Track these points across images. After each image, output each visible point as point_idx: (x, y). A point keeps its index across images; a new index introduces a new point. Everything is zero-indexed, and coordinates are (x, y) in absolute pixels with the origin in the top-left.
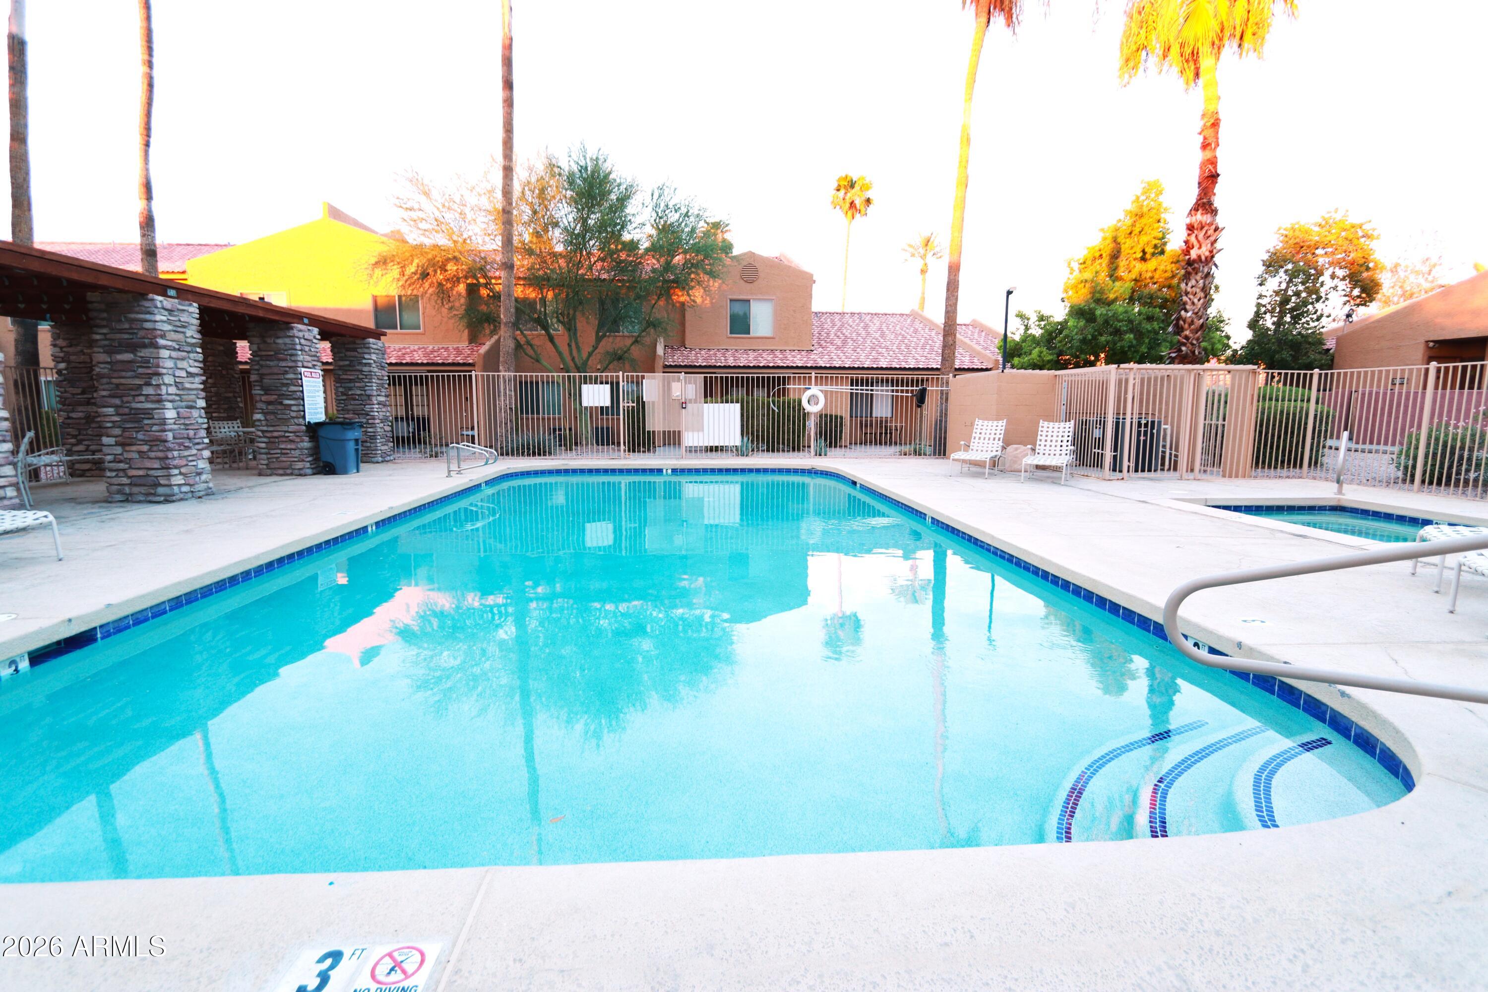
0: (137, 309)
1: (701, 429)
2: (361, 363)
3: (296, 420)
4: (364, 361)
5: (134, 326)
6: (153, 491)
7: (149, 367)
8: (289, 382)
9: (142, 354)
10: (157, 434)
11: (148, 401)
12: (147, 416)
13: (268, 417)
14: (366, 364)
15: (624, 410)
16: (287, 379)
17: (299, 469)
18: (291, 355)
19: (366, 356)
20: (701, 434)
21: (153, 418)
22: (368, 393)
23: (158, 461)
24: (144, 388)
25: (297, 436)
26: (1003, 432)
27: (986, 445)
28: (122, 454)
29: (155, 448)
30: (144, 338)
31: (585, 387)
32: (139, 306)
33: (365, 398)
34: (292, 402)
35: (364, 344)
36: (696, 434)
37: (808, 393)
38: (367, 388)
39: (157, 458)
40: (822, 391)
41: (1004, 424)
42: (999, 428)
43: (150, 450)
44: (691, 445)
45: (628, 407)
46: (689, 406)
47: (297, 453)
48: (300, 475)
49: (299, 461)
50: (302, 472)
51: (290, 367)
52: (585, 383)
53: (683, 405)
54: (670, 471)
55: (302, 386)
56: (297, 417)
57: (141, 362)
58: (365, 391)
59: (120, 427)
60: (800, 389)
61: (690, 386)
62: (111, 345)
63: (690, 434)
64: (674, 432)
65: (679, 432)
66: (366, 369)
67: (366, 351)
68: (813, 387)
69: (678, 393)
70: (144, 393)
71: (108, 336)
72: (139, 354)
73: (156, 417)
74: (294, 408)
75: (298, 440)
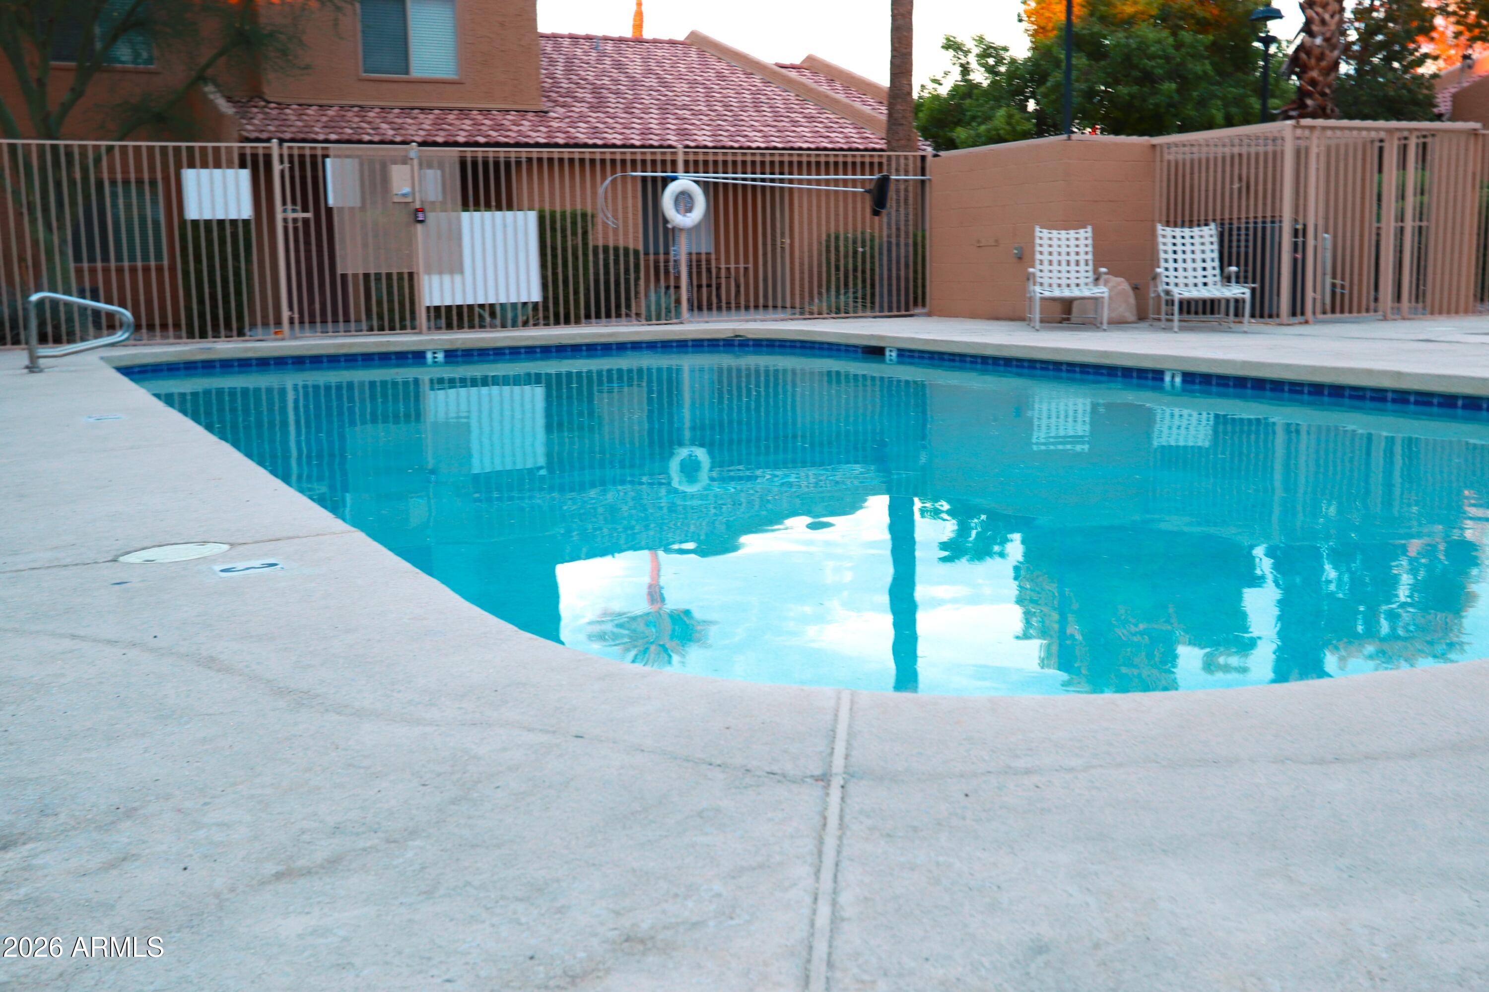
1: (455, 267)
15: (286, 229)
20: (458, 278)
26: (1090, 249)
27: (1073, 275)
31: (190, 176)
36: (447, 278)
37: (672, 189)
40: (696, 182)
41: (1090, 234)
42: (1082, 242)
44: (437, 303)
45: (295, 220)
46: (431, 217)
52: (191, 165)
53: (417, 215)
54: (440, 356)
60: (654, 179)
61: (430, 172)
63: (435, 279)
64: (400, 275)
65: (411, 275)
68: (680, 174)
69: (407, 190)
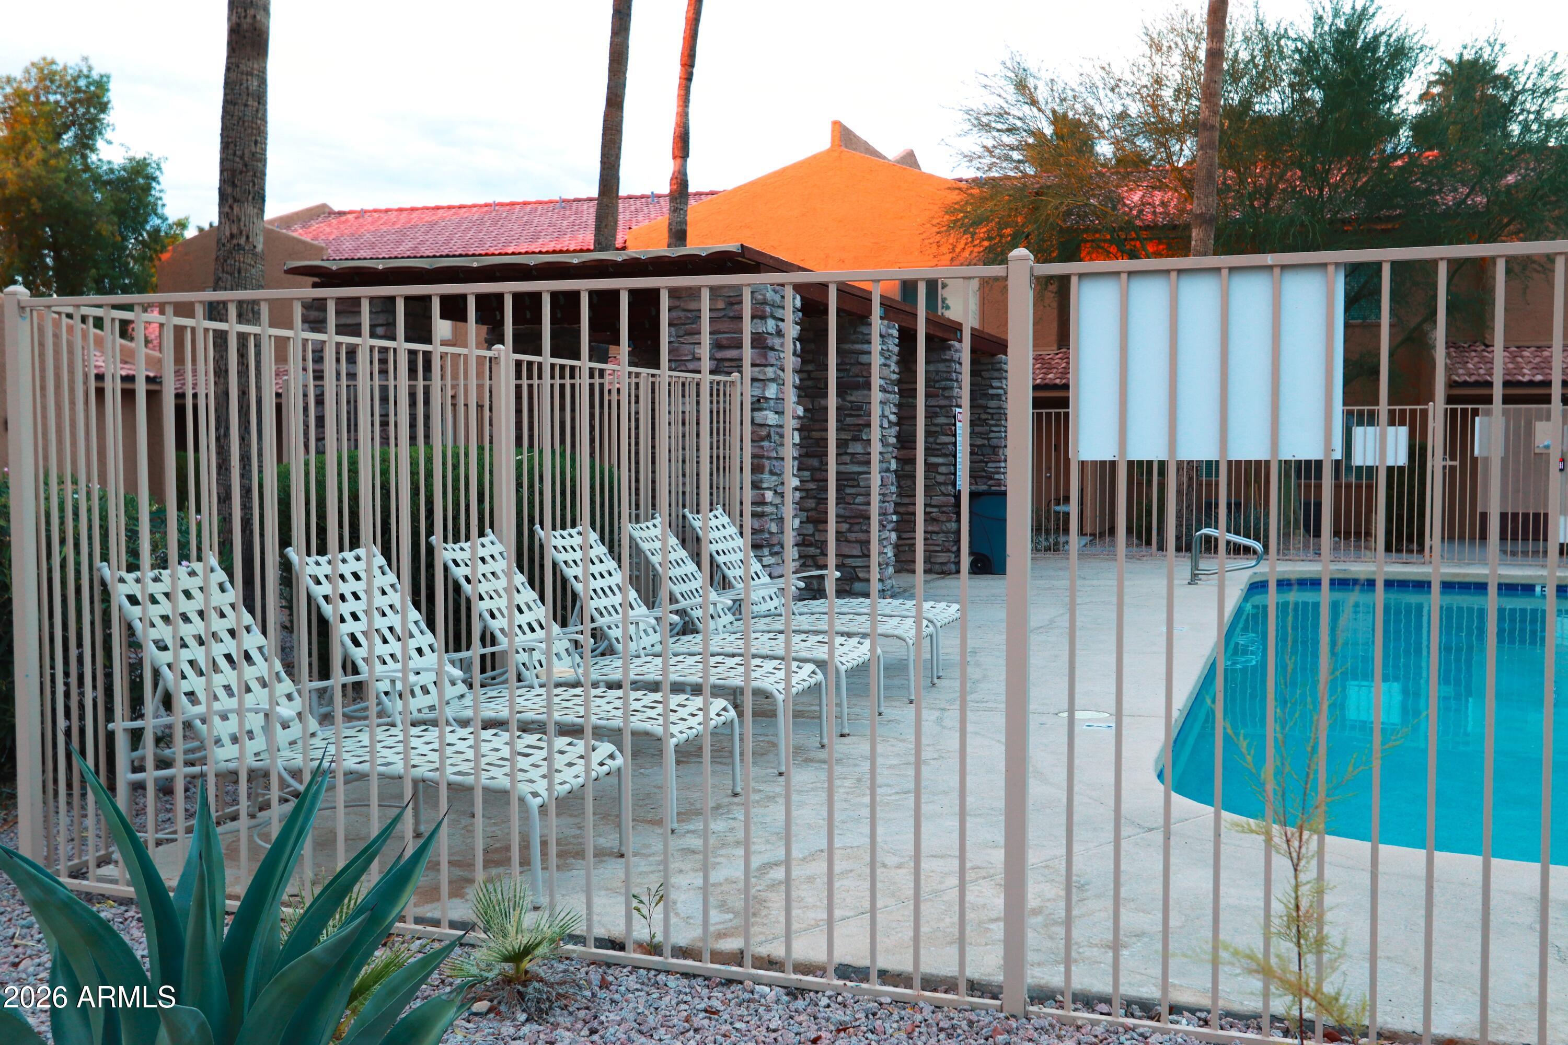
0: (853, 337)
2: (986, 395)
3: (943, 488)
4: (991, 391)
5: (847, 361)
6: (847, 588)
7: (860, 416)
8: (938, 429)
9: (853, 398)
10: (861, 507)
11: (852, 462)
12: (850, 483)
13: (902, 483)
14: (994, 397)
16: (936, 425)
17: (942, 564)
18: (944, 389)
19: (995, 383)
21: (858, 486)
22: (994, 442)
23: (858, 546)
24: (851, 444)
25: (943, 512)
28: (813, 535)
29: (856, 528)
30: (857, 376)
31: (1358, 432)
32: (855, 332)
33: (987, 451)
34: (940, 460)
35: (992, 364)
38: (992, 435)
39: (857, 541)
43: (850, 531)
45: (1444, 467)
47: (941, 537)
48: (943, 573)
49: (942, 551)
50: (945, 568)
51: (941, 407)
52: (1359, 423)
53: (1560, 465)
55: (955, 435)
56: (945, 484)
57: (851, 409)
58: (989, 439)
59: (815, 498)
62: (816, 387)
66: (993, 404)
67: (996, 374)
69: (1548, 442)
70: (849, 451)
71: (813, 375)
72: (849, 398)
73: (862, 484)
74: (942, 469)
75: (943, 518)
